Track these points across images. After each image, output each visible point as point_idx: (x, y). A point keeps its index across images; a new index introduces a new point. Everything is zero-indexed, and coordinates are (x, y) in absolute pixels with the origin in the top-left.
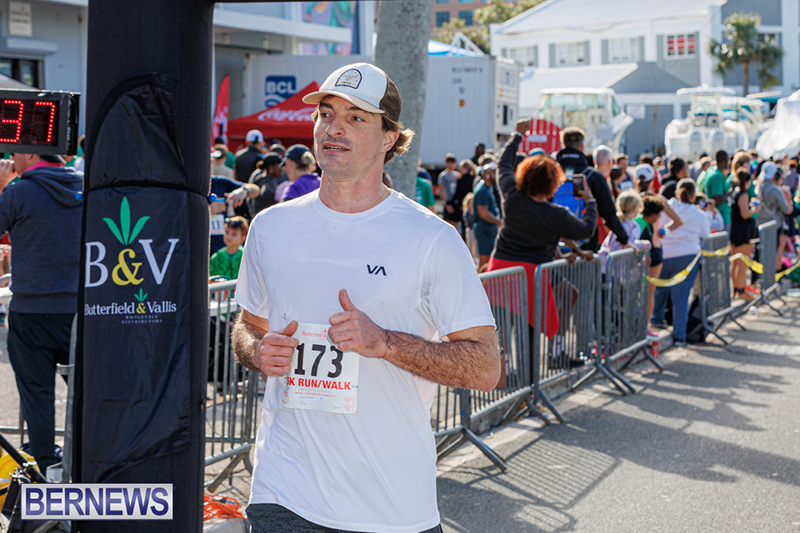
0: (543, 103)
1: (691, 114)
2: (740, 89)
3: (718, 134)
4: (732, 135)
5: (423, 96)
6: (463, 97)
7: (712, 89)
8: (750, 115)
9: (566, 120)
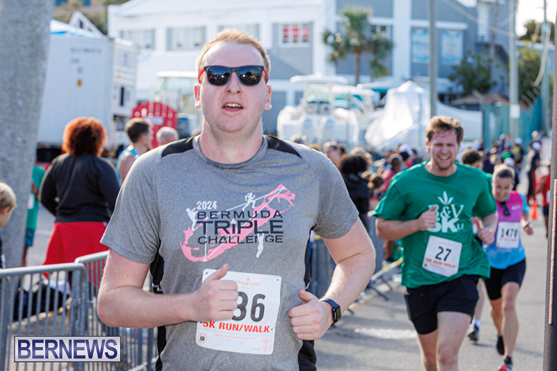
0: (158, 85)
1: (304, 101)
2: (352, 78)
3: (329, 121)
4: (343, 123)
5: (44, 75)
6: (81, 77)
7: (326, 78)
8: (360, 104)
9: (182, 104)
